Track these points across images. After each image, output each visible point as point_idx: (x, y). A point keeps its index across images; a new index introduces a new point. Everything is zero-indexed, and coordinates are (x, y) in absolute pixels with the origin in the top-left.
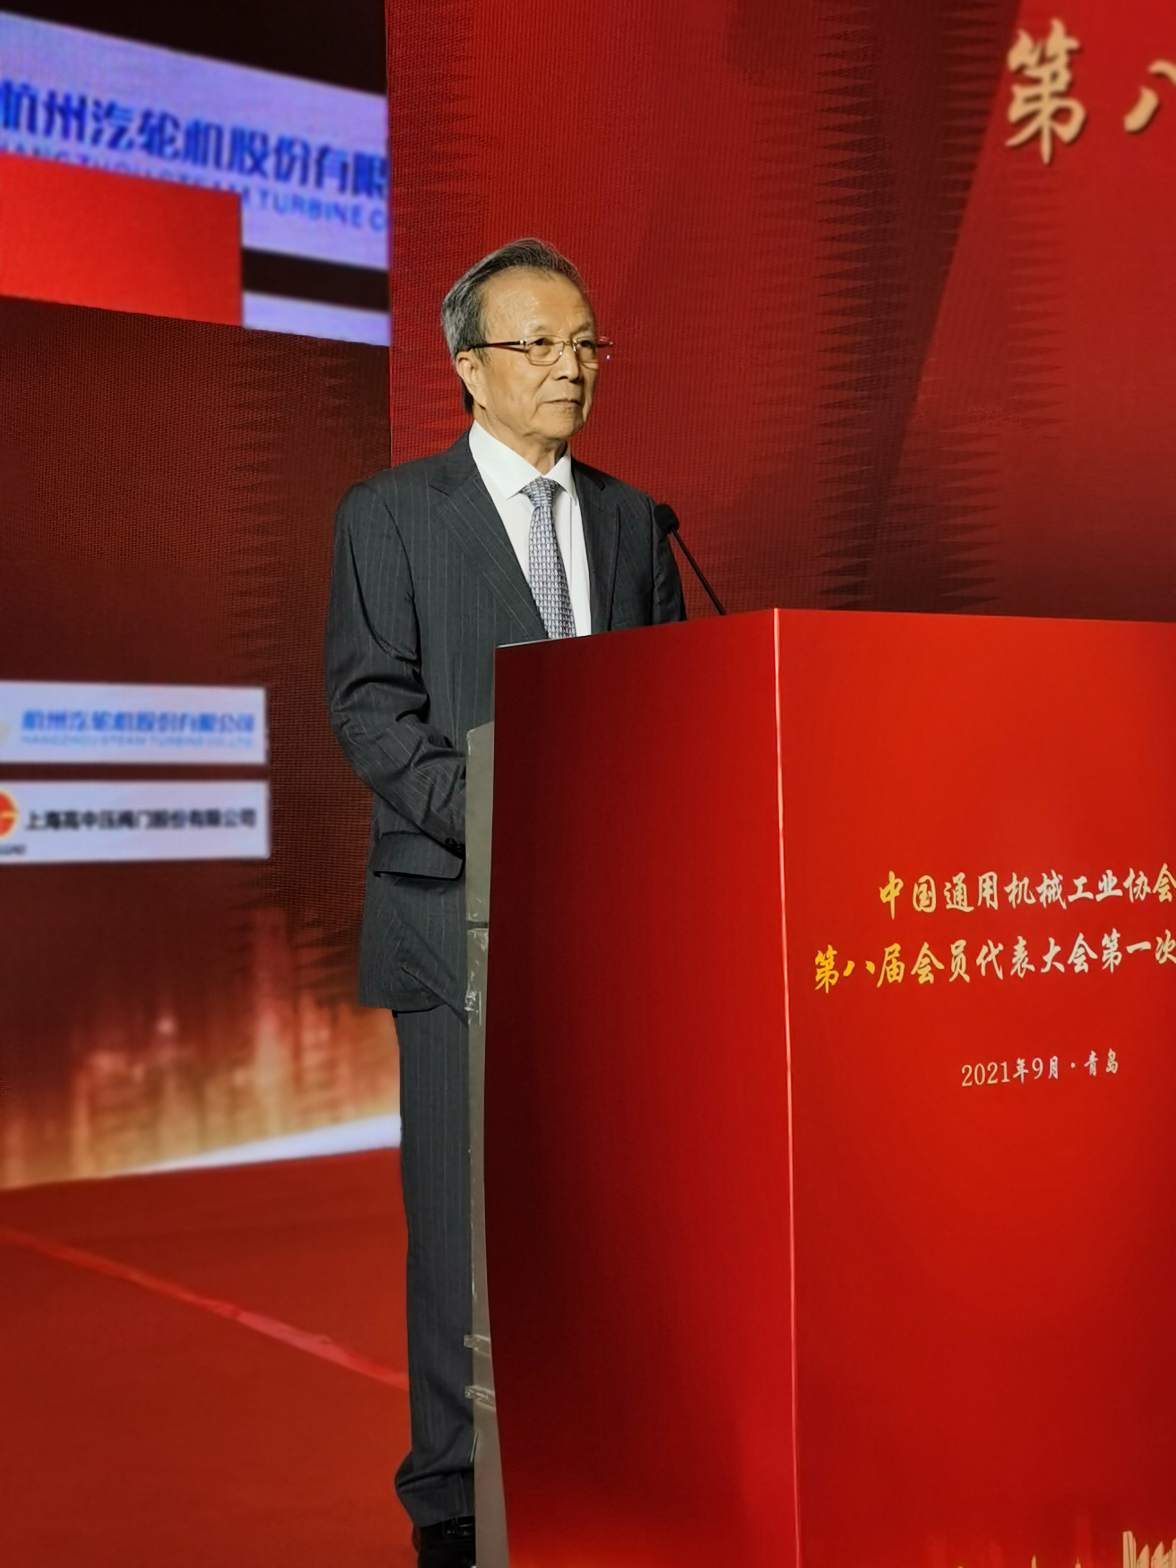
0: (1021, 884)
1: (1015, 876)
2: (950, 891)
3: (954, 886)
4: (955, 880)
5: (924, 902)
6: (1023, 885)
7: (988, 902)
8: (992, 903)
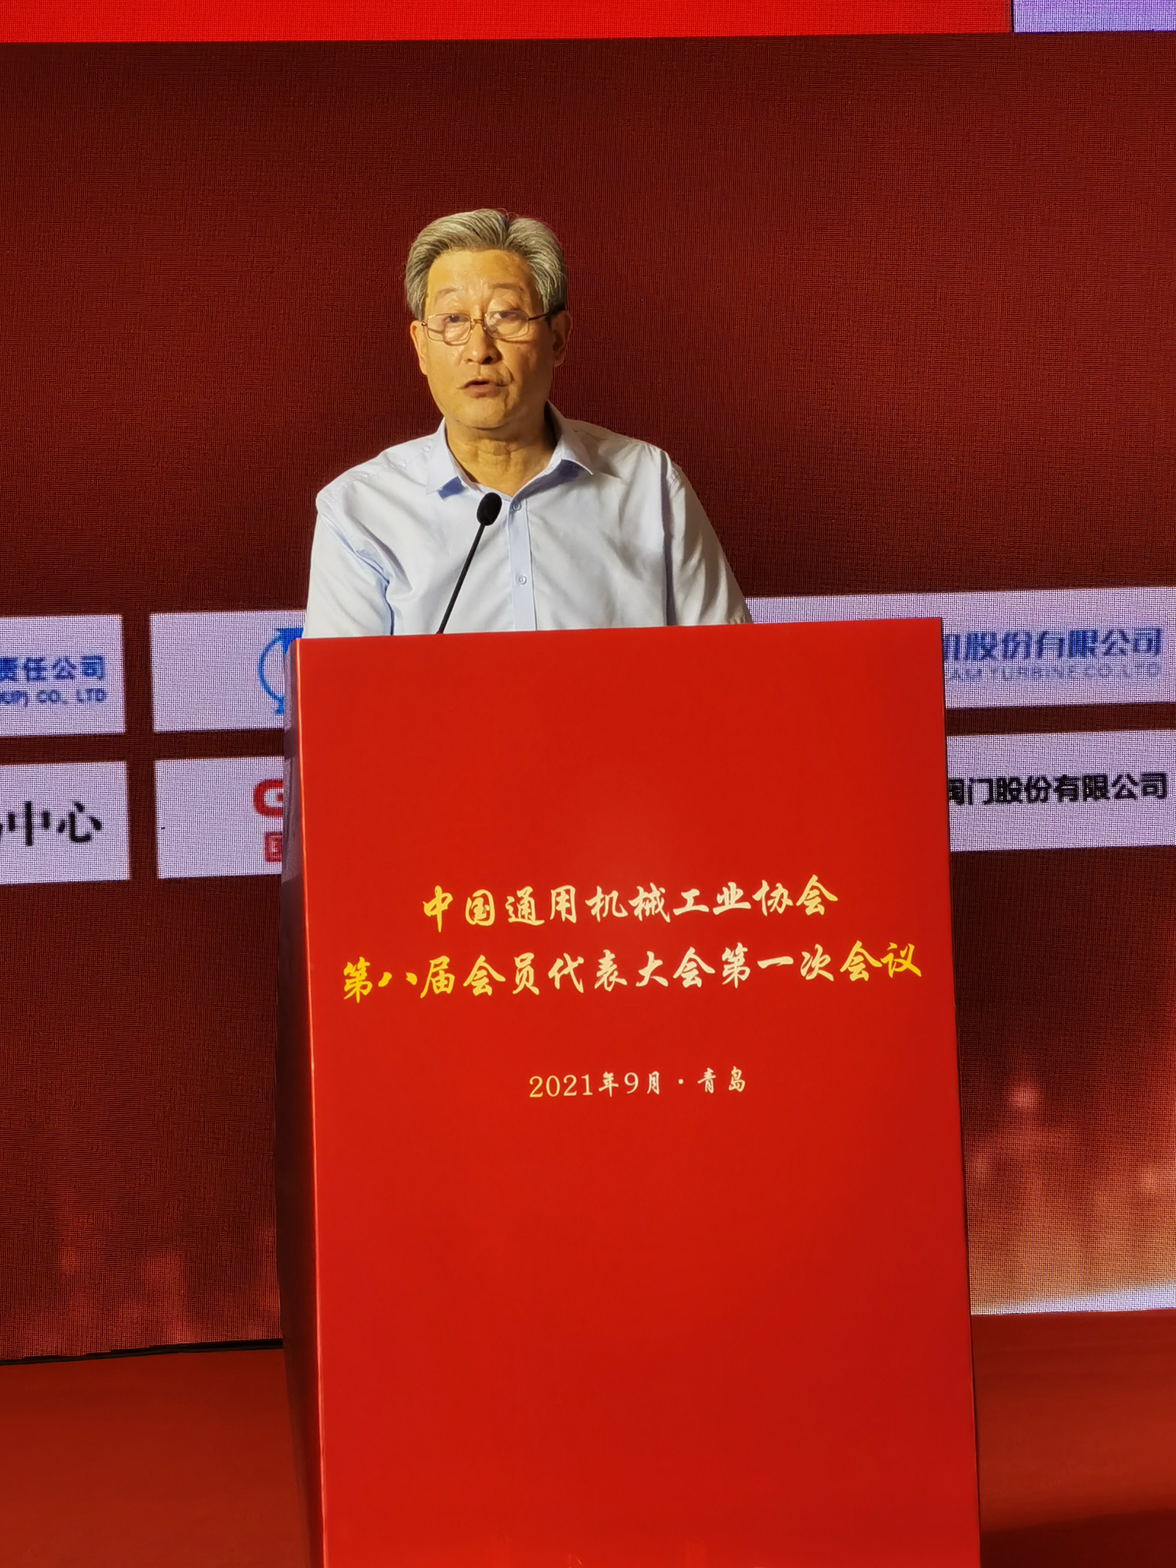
0: (607, 898)
1: (599, 889)
2: (513, 904)
3: (518, 900)
4: (520, 894)
5: (479, 914)
6: (611, 900)
7: (564, 916)
8: (569, 917)
